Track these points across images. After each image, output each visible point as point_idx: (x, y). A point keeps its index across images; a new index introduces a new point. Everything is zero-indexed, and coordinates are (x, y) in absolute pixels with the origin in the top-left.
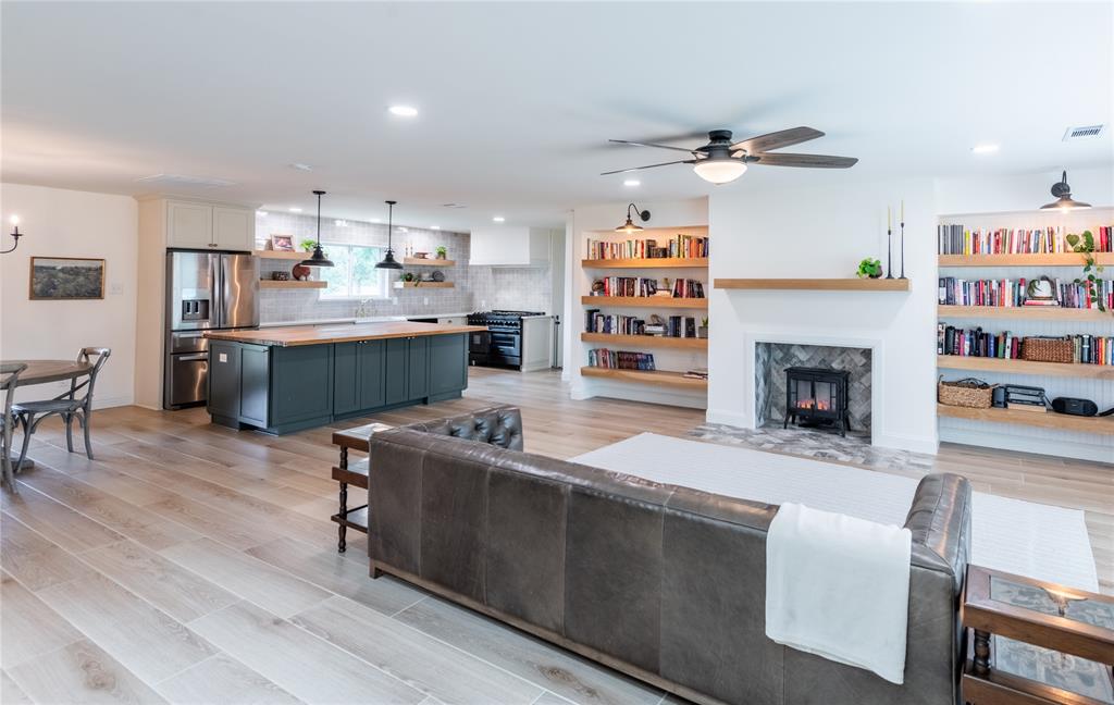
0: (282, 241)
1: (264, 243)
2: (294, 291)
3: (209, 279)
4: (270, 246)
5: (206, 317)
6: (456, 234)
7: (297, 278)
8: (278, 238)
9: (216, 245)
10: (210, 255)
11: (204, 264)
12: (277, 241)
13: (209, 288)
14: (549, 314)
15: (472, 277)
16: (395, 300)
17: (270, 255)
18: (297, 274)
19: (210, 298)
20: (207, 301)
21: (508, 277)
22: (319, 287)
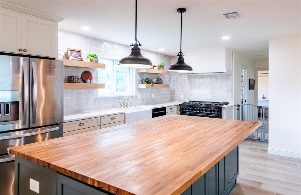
0: (75, 53)
1: (63, 54)
2: (82, 91)
3: (20, 81)
4: (66, 57)
5: (16, 118)
6: (166, 56)
7: (85, 82)
8: (72, 51)
9: (25, 51)
10: (22, 58)
11: (17, 68)
12: (71, 54)
13: (20, 91)
14: (231, 104)
15: (174, 81)
16: (139, 96)
17: (66, 63)
18: (84, 79)
19: (19, 100)
20: (17, 103)
21: (200, 81)
22: (97, 88)
